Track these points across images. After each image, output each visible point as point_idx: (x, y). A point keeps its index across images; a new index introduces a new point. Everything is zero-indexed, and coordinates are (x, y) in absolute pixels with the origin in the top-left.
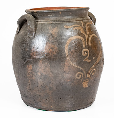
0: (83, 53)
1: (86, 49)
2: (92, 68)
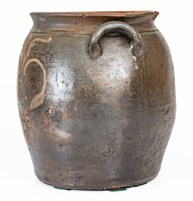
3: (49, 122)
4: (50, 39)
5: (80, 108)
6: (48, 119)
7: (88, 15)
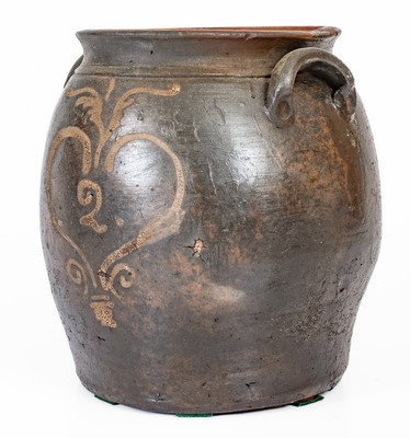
0: (80, 193)
1: (90, 182)
2: (111, 258)
3: (194, 271)
4: (178, 89)
5: (267, 234)
6: (193, 265)
7: (255, 35)
